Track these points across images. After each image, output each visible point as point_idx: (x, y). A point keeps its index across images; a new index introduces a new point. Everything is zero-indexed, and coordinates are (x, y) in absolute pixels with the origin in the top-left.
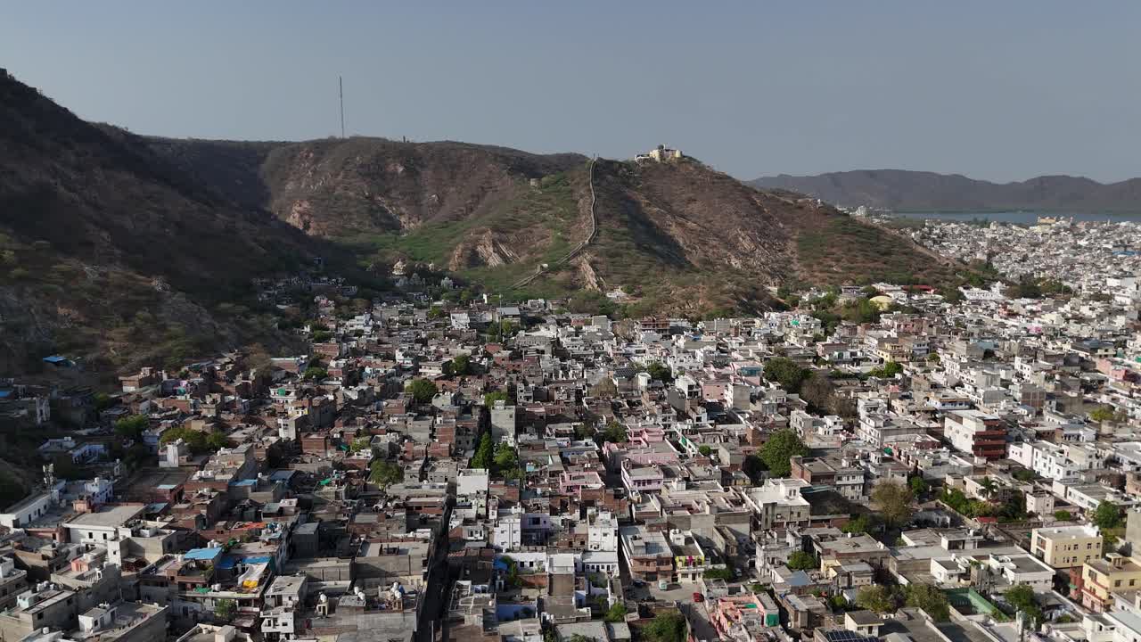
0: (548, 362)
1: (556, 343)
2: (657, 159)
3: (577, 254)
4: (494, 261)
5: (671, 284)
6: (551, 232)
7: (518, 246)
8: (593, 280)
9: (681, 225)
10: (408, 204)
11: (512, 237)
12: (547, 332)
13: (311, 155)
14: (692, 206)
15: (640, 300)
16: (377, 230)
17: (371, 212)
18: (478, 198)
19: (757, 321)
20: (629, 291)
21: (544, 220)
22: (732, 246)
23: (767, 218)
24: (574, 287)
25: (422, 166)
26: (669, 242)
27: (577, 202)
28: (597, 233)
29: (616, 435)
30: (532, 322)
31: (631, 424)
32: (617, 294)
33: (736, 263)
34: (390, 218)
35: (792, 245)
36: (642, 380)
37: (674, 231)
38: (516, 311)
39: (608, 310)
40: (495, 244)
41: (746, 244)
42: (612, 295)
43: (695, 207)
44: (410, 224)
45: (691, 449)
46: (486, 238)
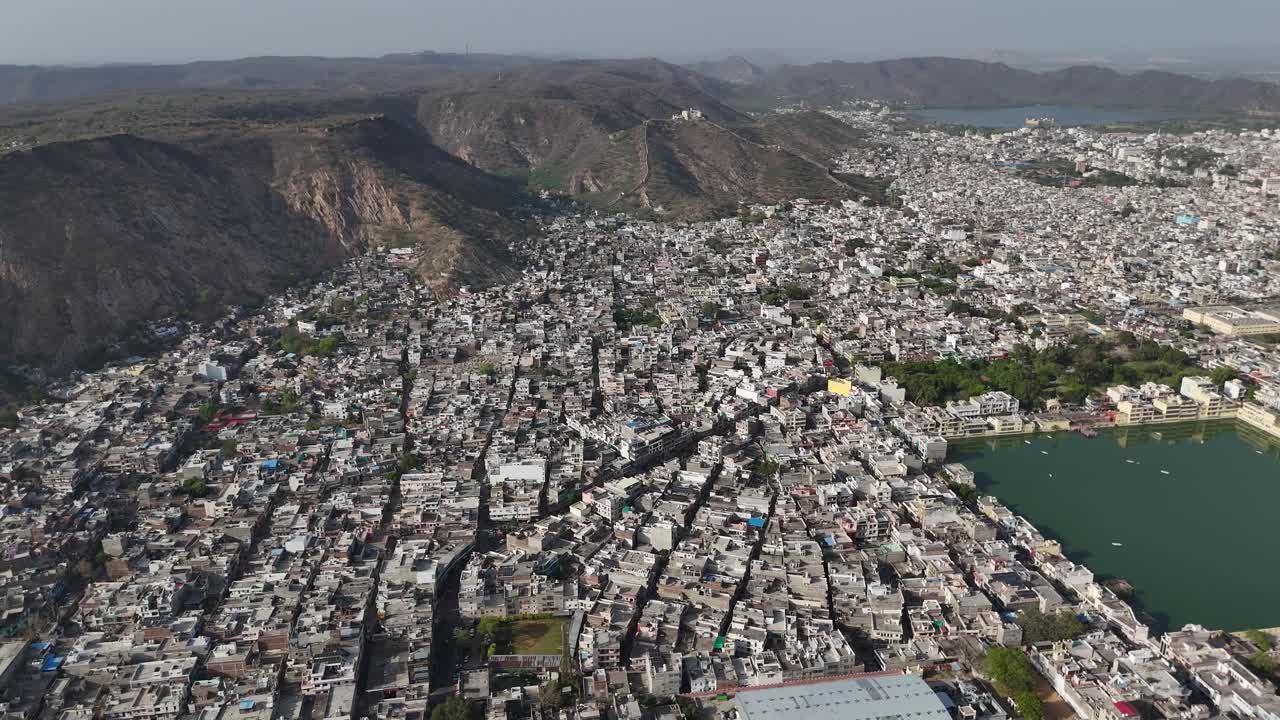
0: (631, 240)
1: (632, 233)
2: (686, 118)
3: (639, 187)
4: (594, 189)
5: (685, 203)
6: (624, 172)
7: (606, 180)
8: (647, 202)
9: (697, 165)
10: (530, 146)
11: (602, 174)
12: (629, 229)
13: (452, 104)
14: (705, 150)
15: (669, 213)
16: (516, 165)
17: (511, 154)
18: (575, 142)
19: (717, 223)
20: (664, 208)
21: (620, 164)
22: (725, 177)
23: (748, 159)
24: (638, 206)
25: (535, 118)
26: (689, 176)
27: (637, 153)
28: (649, 175)
29: (654, 260)
30: (621, 224)
31: (660, 258)
32: (659, 209)
33: (725, 188)
34: (520, 156)
35: (760, 176)
36: (664, 246)
37: (693, 169)
38: (613, 220)
39: (654, 218)
40: (593, 179)
41: (733, 175)
42: (656, 210)
43: (707, 151)
44: (534, 161)
45: (675, 263)
46: (588, 175)
